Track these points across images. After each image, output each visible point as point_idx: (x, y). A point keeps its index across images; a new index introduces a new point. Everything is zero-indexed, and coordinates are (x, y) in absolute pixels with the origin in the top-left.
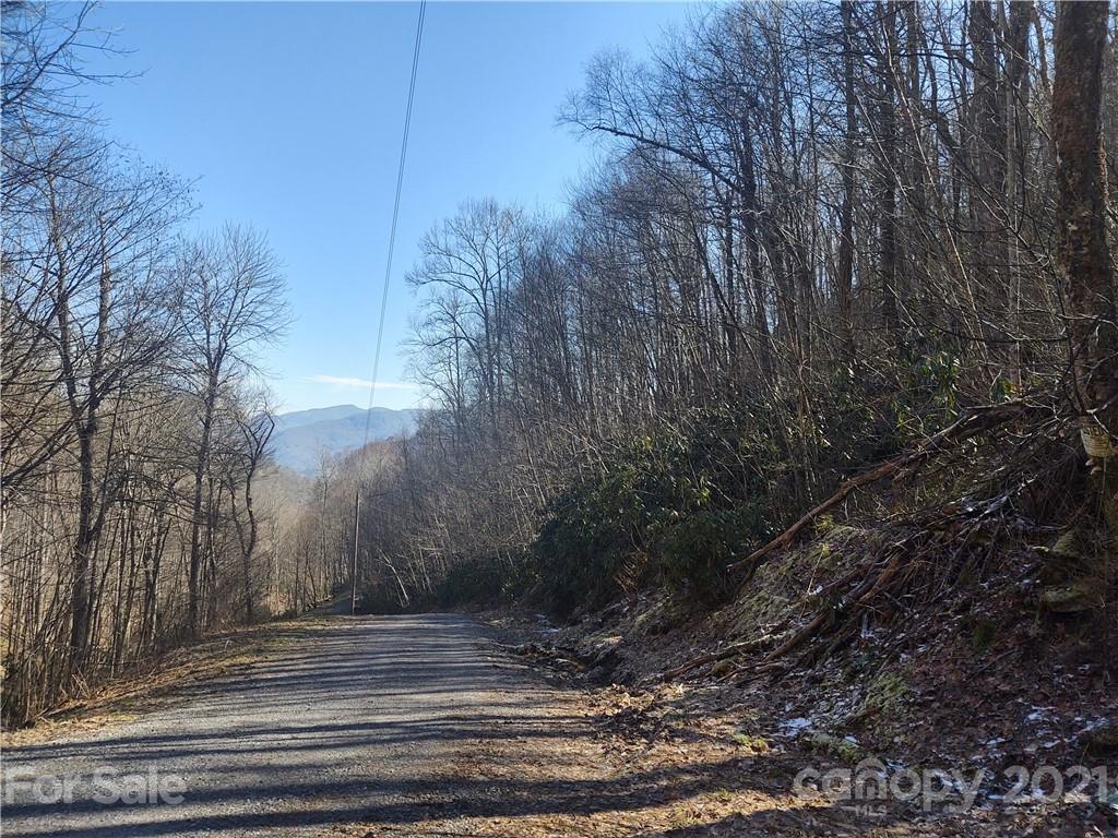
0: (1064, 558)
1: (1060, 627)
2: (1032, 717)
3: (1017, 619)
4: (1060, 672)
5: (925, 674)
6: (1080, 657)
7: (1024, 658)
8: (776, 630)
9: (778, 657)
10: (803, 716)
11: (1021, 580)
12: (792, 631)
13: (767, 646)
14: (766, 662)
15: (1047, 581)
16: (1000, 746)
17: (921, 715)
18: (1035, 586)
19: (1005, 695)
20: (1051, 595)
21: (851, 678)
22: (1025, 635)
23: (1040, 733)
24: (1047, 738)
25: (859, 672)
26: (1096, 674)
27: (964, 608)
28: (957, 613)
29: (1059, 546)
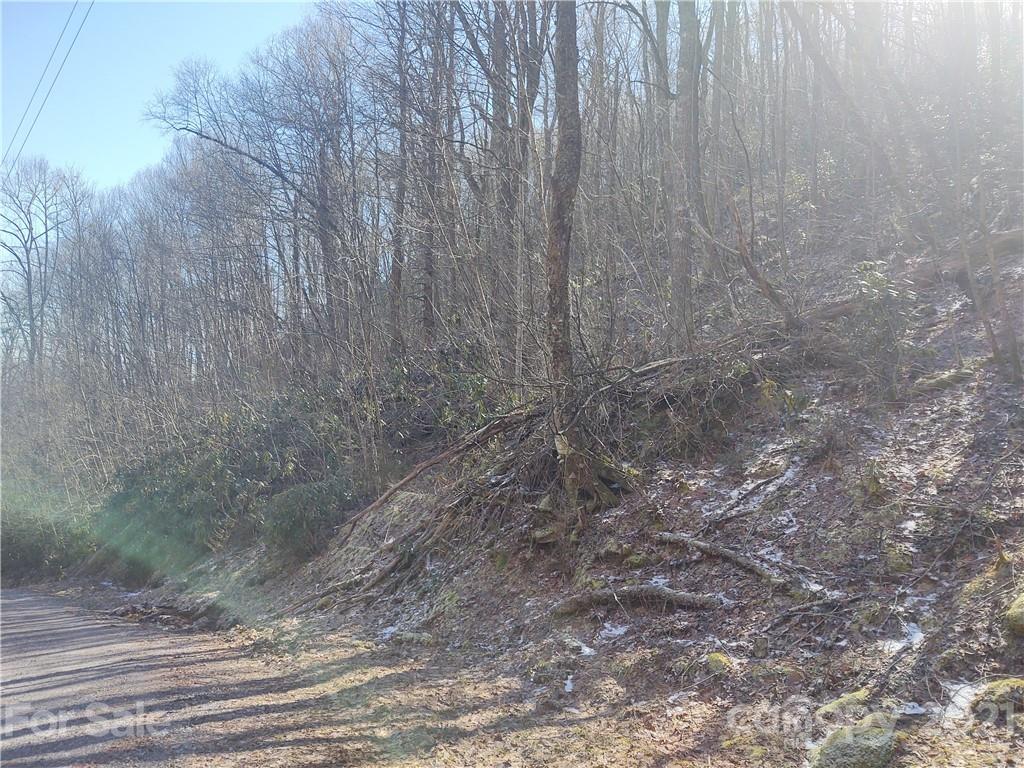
0: (545, 512)
1: (542, 552)
2: (527, 604)
3: (519, 550)
4: (541, 577)
5: (469, 587)
6: (552, 568)
7: (524, 571)
8: (363, 572)
9: (368, 589)
10: (392, 625)
11: (522, 525)
12: (376, 571)
13: (358, 584)
14: (359, 593)
15: (536, 525)
16: (511, 623)
17: (467, 612)
18: (530, 529)
19: (513, 594)
20: (538, 534)
21: (422, 597)
22: (525, 558)
23: (532, 613)
24: (534, 615)
25: (426, 592)
26: (559, 576)
27: (491, 545)
28: (487, 548)
29: (543, 504)
